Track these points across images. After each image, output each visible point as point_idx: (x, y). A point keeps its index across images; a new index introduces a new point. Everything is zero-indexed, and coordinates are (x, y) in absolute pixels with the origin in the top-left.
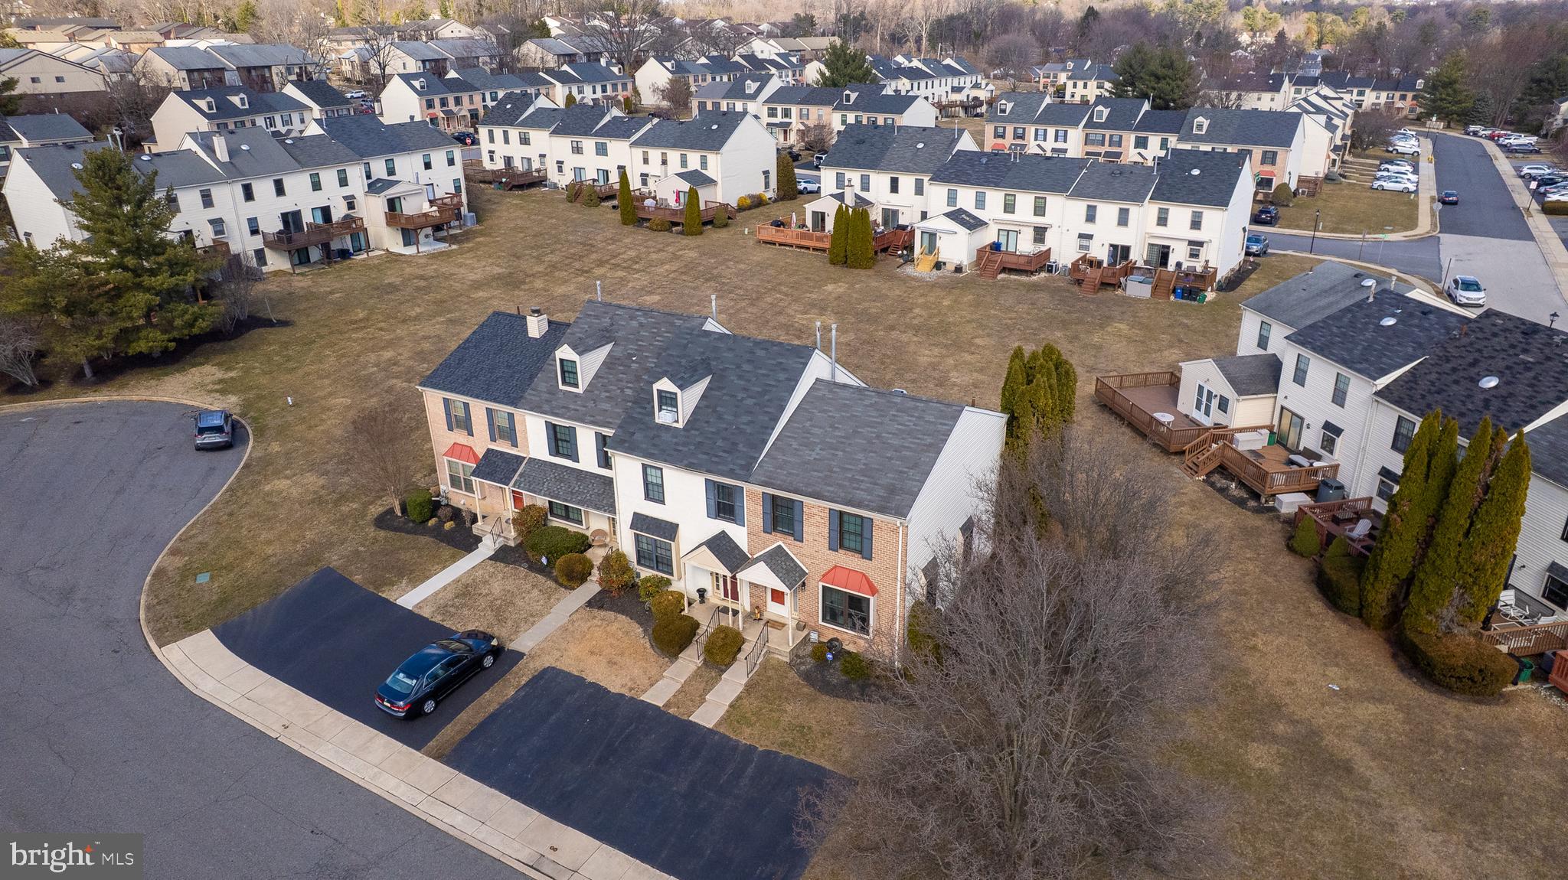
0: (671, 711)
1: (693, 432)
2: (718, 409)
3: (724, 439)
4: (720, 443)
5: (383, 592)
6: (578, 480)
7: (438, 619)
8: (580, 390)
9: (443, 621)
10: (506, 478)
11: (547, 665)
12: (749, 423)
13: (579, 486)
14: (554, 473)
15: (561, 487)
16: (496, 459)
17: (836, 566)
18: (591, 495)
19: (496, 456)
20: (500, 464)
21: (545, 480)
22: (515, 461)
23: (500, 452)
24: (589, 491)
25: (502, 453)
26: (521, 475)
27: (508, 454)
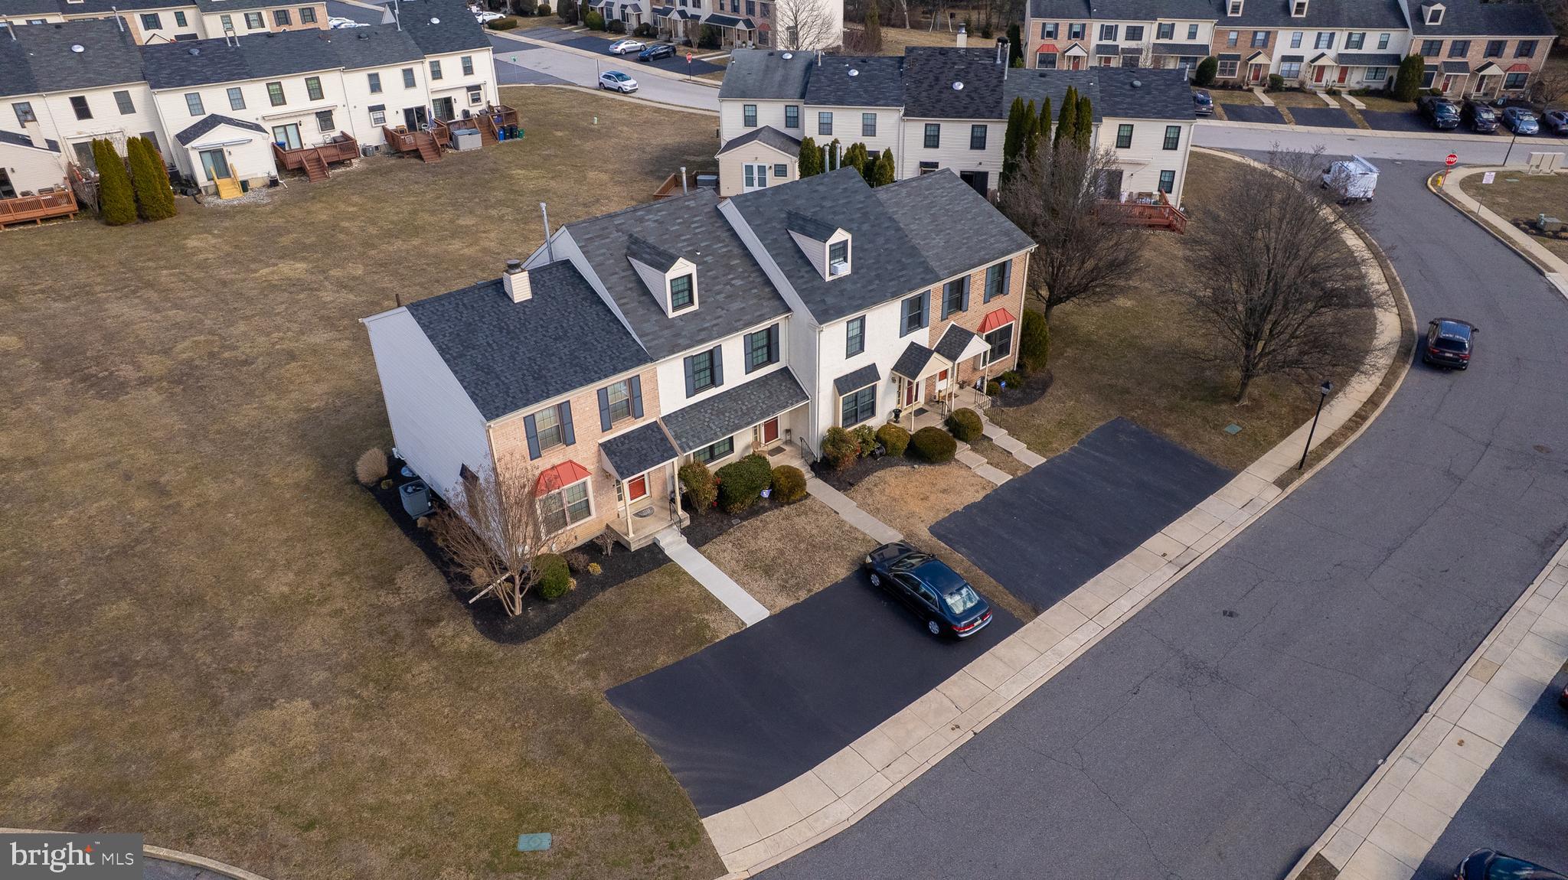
0: (1020, 474)
1: (861, 271)
4: (890, 267)
7: (803, 595)
8: (695, 306)
11: (926, 529)
12: (886, 241)
13: (743, 404)
14: (706, 412)
15: (729, 417)
16: (626, 446)
17: (987, 316)
18: (763, 403)
19: (623, 444)
20: (638, 446)
21: (706, 424)
22: (650, 432)
23: (620, 437)
24: (757, 402)
25: (623, 436)
26: (677, 437)
27: (632, 432)
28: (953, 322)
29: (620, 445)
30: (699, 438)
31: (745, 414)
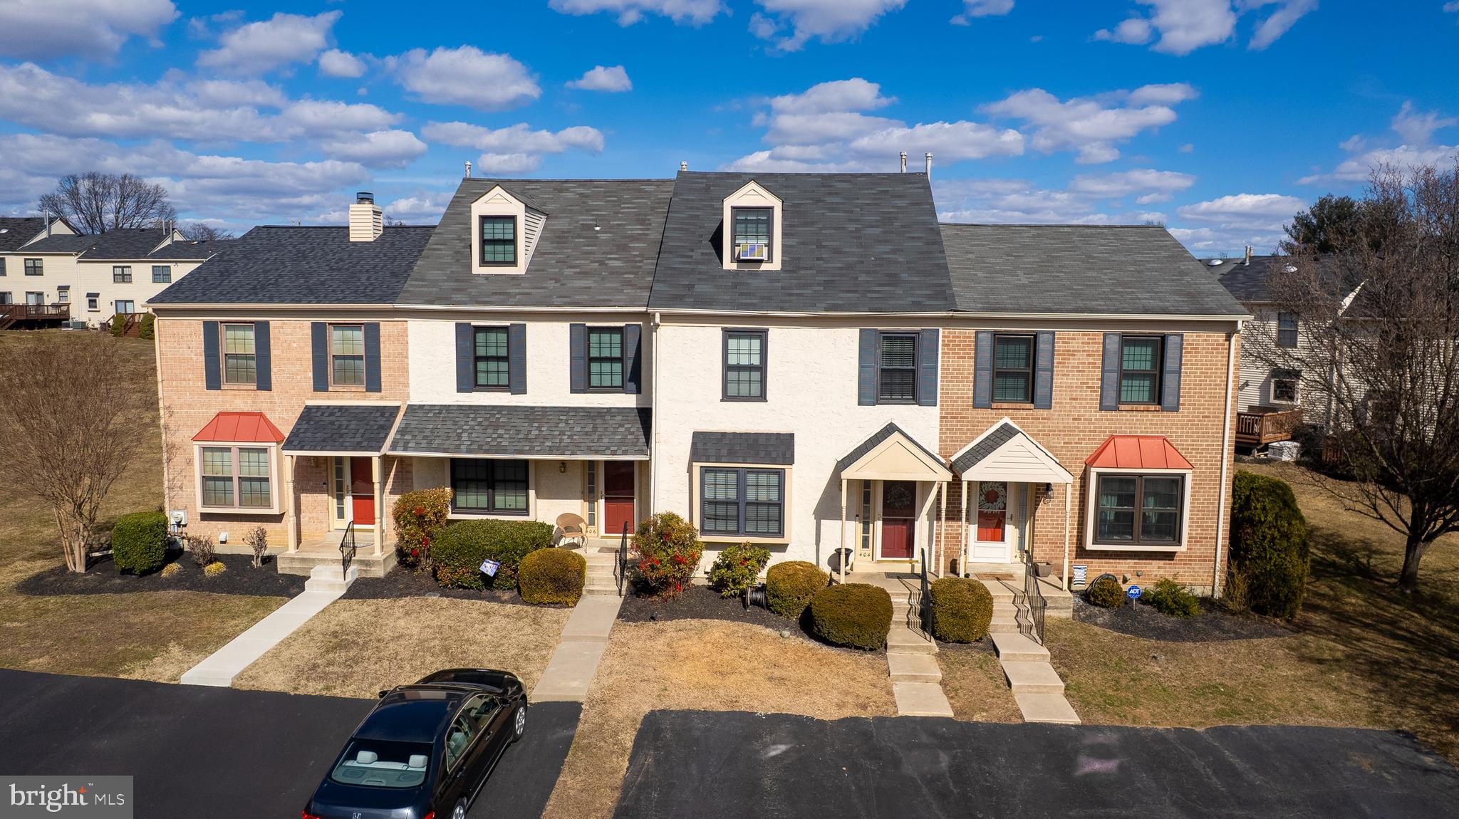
0: (977, 718)
1: (802, 272)
2: (824, 244)
3: (868, 273)
4: (863, 277)
5: (129, 672)
6: (531, 422)
7: (313, 688)
8: (521, 269)
9: (327, 688)
10: (369, 440)
11: (647, 709)
12: (894, 251)
13: (539, 428)
14: (475, 418)
15: (500, 436)
16: (332, 418)
17: (1112, 437)
18: (570, 437)
19: (331, 414)
20: (345, 423)
21: (459, 431)
22: (378, 414)
23: (335, 407)
24: (562, 433)
25: (341, 408)
26: (402, 431)
27: (357, 407)
28: (1006, 420)
29: (326, 414)
30: (430, 443)
31: (526, 439)
